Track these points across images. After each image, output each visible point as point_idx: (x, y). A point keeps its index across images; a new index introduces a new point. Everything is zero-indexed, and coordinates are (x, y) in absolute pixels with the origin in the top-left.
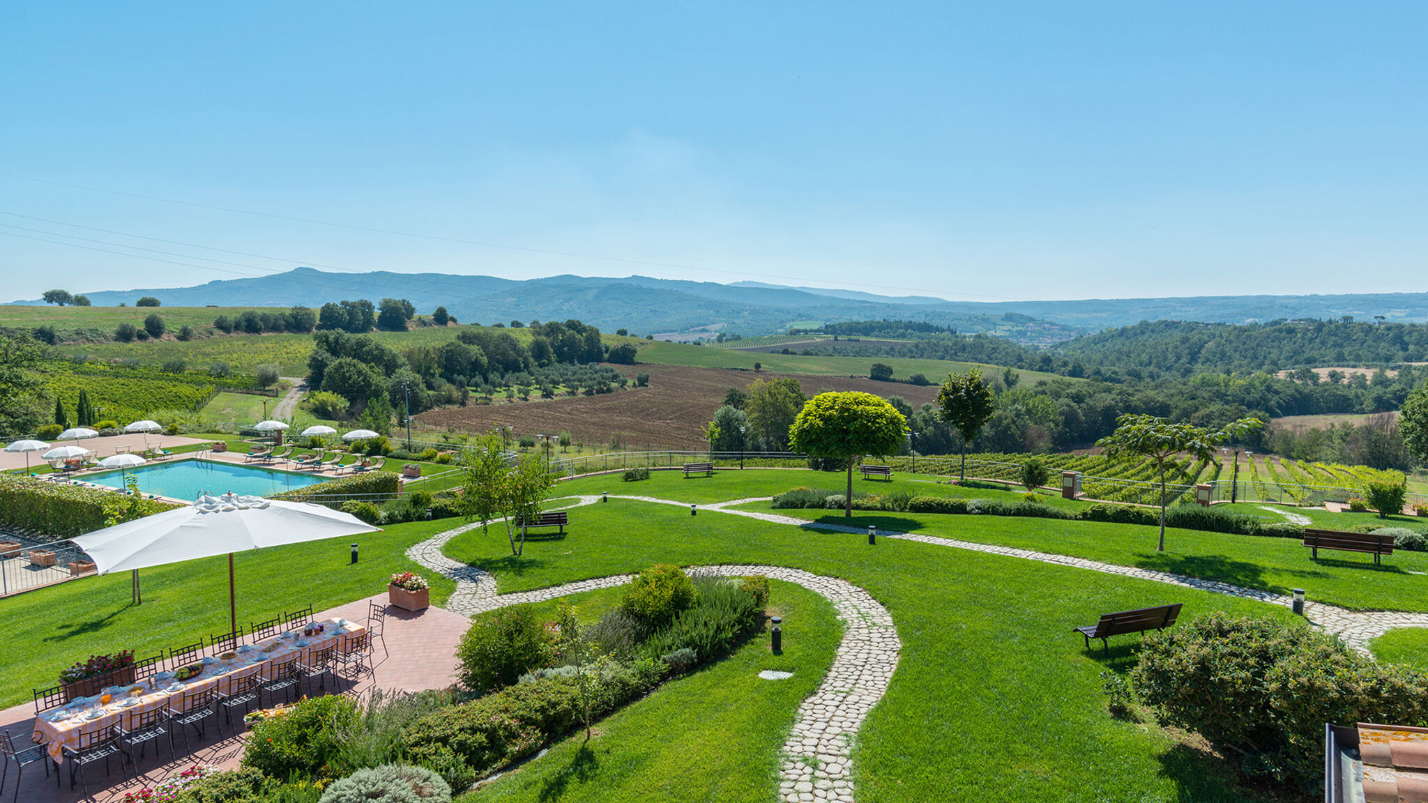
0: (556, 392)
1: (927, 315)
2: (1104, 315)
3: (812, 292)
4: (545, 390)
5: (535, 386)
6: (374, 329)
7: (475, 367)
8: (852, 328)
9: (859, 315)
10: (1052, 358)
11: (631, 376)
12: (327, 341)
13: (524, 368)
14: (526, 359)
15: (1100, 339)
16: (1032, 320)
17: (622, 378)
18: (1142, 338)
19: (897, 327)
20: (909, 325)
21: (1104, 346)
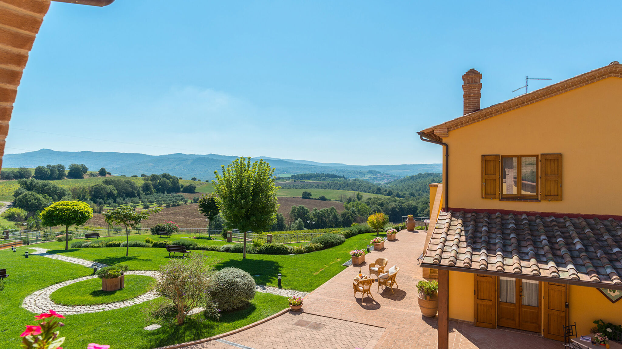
0: (151, 206)
1: (337, 171)
2: (408, 171)
3: (290, 161)
4: (145, 205)
5: (141, 204)
6: (65, 178)
7: (110, 195)
8: (303, 177)
9: (309, 171)
10: (381, 188)
11: (191, 198)
12: (26, 184)
13: (137, 195)
14: (139, 191)
15: (403, 180)
16: (379, 173)
17: (186, 199)
18: (419, 180)
19: (322, 176)
20: (327, 175)
21: (404, 183)
